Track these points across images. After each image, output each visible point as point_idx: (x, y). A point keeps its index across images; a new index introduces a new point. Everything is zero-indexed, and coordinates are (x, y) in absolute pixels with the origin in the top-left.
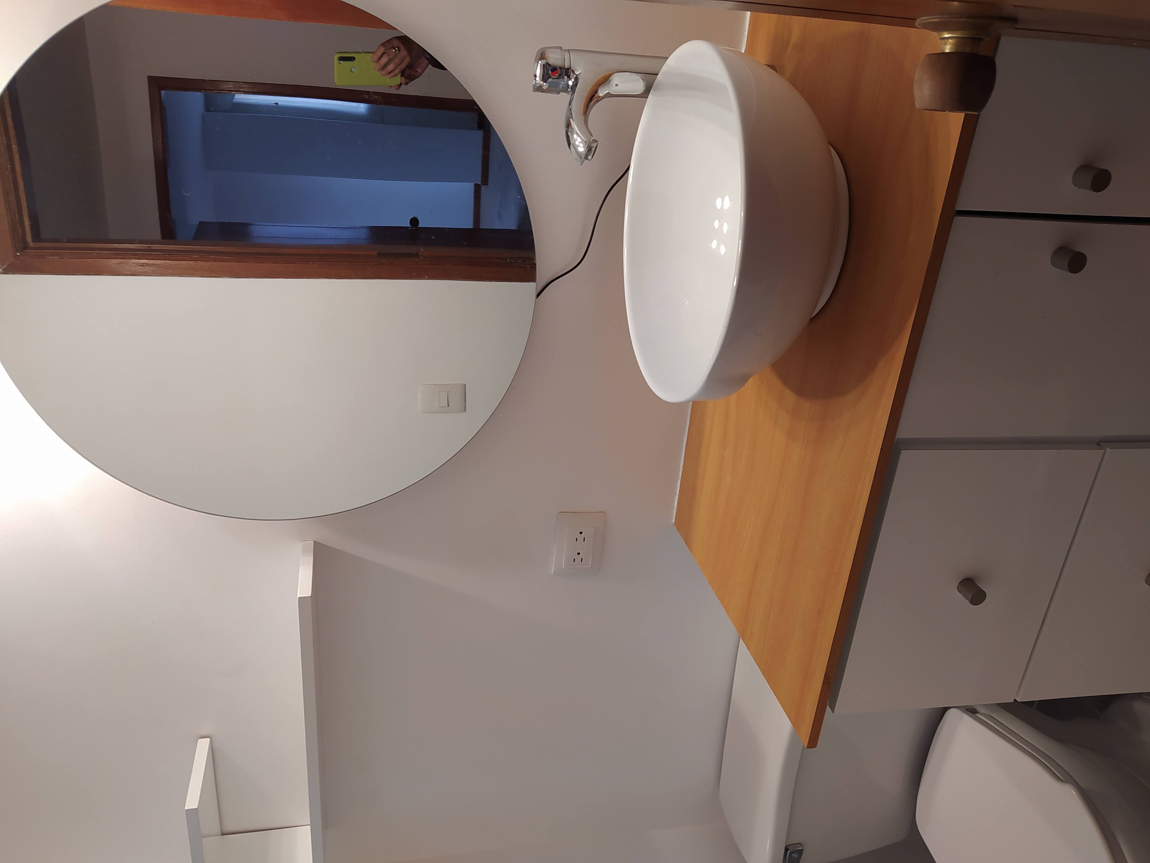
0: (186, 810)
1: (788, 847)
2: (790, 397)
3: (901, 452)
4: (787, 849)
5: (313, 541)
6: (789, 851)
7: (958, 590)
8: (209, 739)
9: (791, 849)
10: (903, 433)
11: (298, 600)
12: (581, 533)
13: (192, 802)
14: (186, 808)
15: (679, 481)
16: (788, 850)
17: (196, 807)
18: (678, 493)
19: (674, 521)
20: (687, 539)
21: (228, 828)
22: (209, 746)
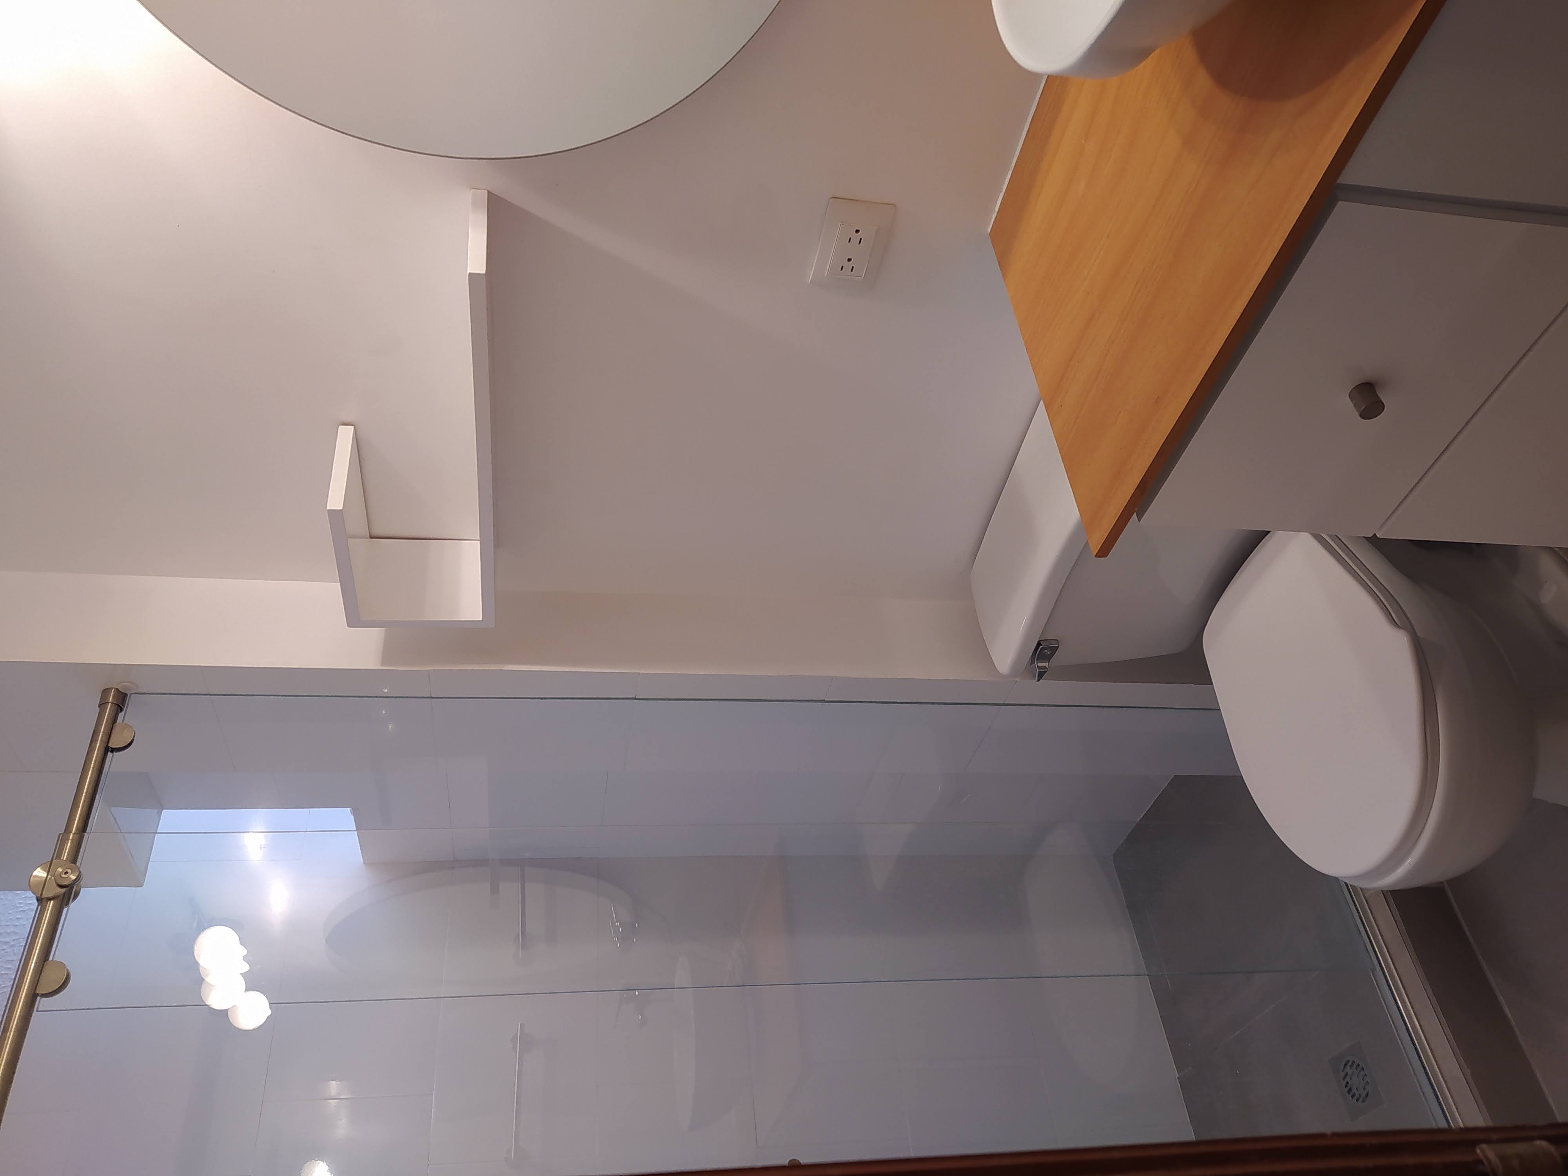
0: (328, 510)
1: (1041, 642)
2: (1203, 81)
3: (1336, 204)
4: (1040, 643)
5: (487, 192)
6: (1041, 647)
7: (1349, 397)
8: (352, 428)
9: (1044, 644)
10: (1350, 176)
11: (468, 275)
12: (857, 231)
13: (336, 500)
14: (328, 508)
15: (1010, 172)
16: (1041, 645)
17: (341, 508)
18: (1004, 190)
19: (989, 230)
20: (1003, 261)
21: (378, 531)
22: (353, 436)
